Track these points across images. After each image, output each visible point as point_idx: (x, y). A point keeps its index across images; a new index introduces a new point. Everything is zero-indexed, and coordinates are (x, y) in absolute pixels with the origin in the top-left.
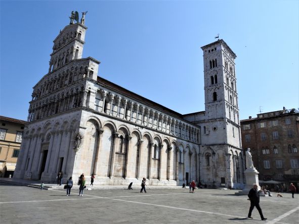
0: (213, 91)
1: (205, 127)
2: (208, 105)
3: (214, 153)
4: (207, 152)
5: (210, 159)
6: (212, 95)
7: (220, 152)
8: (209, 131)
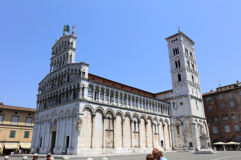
0: (177, 74)
1: (173, 103)
2: (175, 85)
3: (182, 124)
4: (176, 123)
5: (179, 128)
6: (177, 77)
7: (187, 122)
8: (177, 106)
